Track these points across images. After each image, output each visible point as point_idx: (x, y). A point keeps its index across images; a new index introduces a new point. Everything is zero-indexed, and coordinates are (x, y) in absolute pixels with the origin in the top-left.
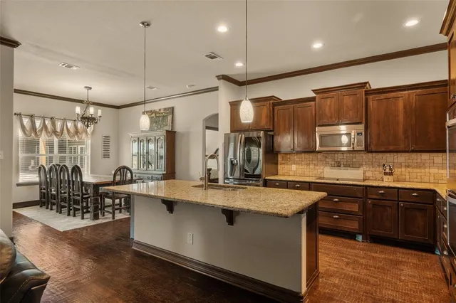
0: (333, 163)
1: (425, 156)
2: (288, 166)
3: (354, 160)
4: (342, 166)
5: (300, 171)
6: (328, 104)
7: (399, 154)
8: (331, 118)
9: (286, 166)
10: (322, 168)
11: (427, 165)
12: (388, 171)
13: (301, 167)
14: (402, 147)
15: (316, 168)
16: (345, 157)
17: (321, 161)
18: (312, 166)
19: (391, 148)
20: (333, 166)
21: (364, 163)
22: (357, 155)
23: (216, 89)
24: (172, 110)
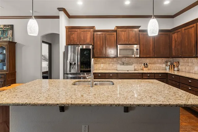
0: (121, 63)
1: (156, 59)
2: (99, 65)
3: (130, 61)
4: (125, 64)
5: (105, 67)
6: (123, 34)
7: (147, 59)
8: (125, 41)
9: (98, 65)
10: (116, 65)
11: (156, 63)
12: (146, 66)
13: (106, 65)
14: (152, 55)
15: (113, 65)
16: (126, 60)
17: (115, 62)
18: (111, 65)
19: (148, 56)
20: (121, 64)
21: (134, 63)
22: (131, 59)
23: (58, 17)
24: (12, 27)
